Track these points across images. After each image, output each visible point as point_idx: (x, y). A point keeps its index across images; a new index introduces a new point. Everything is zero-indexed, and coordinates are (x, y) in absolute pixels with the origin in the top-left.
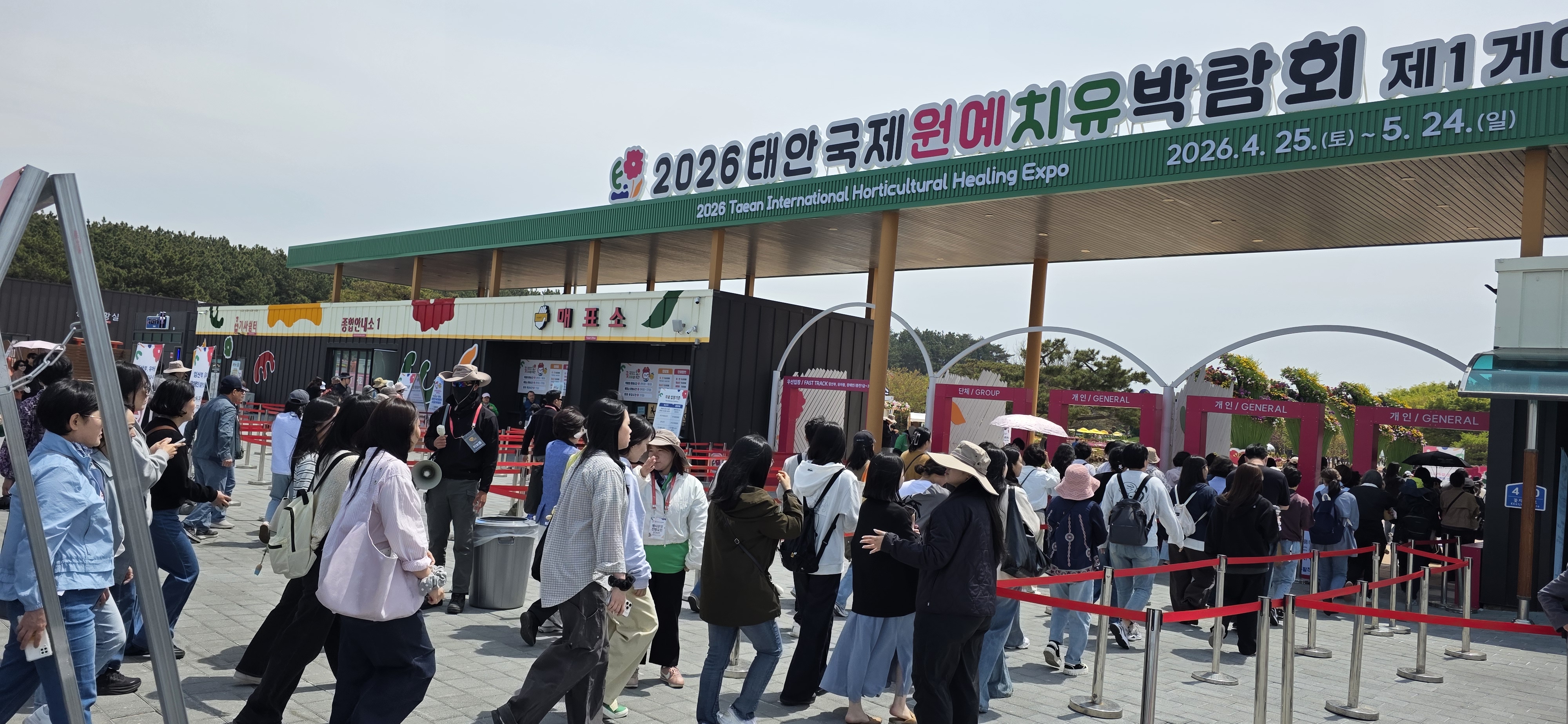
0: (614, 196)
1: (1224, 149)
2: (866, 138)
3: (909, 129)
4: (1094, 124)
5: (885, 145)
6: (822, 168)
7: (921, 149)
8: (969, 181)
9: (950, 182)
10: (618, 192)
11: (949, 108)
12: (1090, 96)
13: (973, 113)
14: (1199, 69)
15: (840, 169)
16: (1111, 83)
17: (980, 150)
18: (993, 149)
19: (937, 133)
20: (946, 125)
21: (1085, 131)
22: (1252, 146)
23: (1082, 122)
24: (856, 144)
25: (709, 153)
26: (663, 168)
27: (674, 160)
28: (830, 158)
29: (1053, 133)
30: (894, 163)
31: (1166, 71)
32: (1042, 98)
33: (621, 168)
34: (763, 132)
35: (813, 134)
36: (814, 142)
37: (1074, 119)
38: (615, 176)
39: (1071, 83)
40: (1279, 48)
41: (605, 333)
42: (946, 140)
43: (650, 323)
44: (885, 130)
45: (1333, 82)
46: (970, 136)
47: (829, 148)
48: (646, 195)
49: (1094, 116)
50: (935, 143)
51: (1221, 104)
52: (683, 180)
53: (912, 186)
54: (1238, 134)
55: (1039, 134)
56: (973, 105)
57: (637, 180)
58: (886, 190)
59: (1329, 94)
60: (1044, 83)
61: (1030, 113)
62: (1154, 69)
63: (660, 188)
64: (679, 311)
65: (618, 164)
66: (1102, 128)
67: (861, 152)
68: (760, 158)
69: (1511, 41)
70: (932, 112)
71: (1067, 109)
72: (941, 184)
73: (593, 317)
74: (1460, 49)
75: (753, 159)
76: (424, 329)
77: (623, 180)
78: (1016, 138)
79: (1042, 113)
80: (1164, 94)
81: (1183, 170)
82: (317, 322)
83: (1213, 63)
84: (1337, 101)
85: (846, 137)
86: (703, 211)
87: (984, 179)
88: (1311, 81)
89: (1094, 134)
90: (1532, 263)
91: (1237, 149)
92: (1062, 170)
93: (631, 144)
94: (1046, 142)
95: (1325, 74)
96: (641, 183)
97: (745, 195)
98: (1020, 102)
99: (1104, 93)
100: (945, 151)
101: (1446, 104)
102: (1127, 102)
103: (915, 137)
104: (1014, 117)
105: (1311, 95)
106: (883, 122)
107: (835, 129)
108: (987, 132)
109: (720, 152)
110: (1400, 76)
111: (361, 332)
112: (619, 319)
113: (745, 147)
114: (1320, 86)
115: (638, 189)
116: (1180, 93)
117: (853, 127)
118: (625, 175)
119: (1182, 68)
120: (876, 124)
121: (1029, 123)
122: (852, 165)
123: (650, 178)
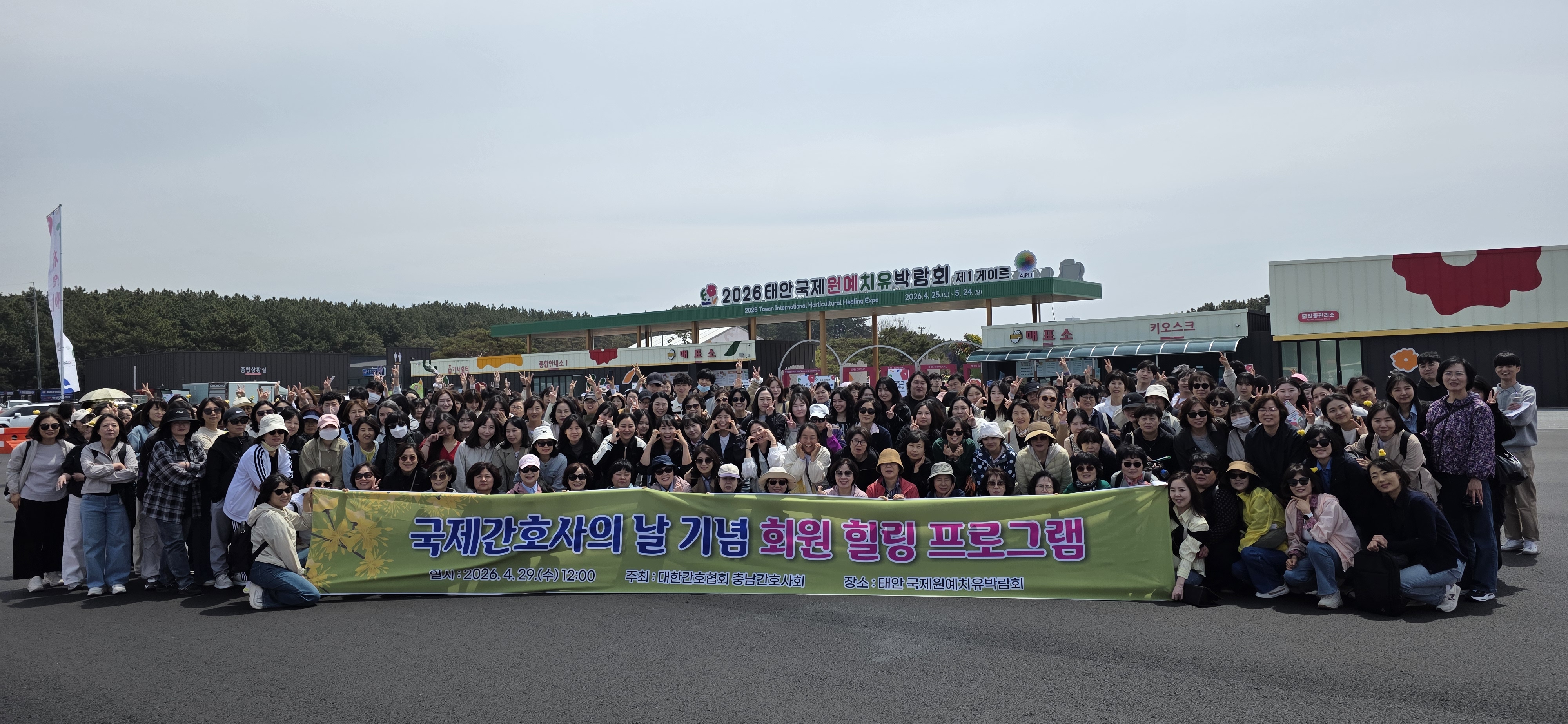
0: (703, 304)
1: (919, 296)
2: (811, 286)
3: (826, 284)
4: (885, 286)
5: (818, 289)
6: (795, 295)
7: (831, 291)
8: (849, 302)
9: (842, 303)
10: (705, 302)
11: (839, 278)
12: (883, 277)
13: (847, 280)
14: (911, 272)
15: (803, 296)
16: (888, 274)
17: (850, 292)
18: (855, 292)
19: (836, 286)
20: (839, 283)
21: (882, 288)
22: (926, 295)
23: (881, 285)
24: (807, 288)
25: (747, 288)
26: (726, 293)
27: (731, 290)
28: (798, 292)
29: (873, 289)
30: (822, 295)
31: (903, 272)
32: (869, 277)
33: (706, 292)
34: (770, 281)
35: (790, 283)
36: (791, 286)
37: (879, 284)
38: (702, 296)
39: (876, 273)
40: (931, 269)
41: (705, 359)
42: (839, 288)
43: (727, 354)
44: (817, 284)
45: (943, 279)
46: (847, 288)
47: (797, 289)
48: (719, 303)
49: (884, 284)
50: (836, 289)
51: (918, 283)
52: (737, 298)
53: (829, 304)
54: (923, 292)
55: (869, 289)
56: (847, 277)
57: (714, 297)
58: (820, 304)
59: (943, 282)
60: (869, 272)
61: (865, 281)
62: (899, 271)
63: (725, 301)
64: (740, 349)
65: (703, 290)
66: (887, 288)
67: (810, 291)
68: (770, 291)
69: (980, 272)
70: (834, 278)
71: (876, 281)
72: (839, 303)
73: (698, 353)
74: (970, 273)
75: (767, 291)
76: (598, 363)
77: (707, 297)
78: (862, 289)
79: (869, 281)
80: (903, 279)
81: (910, 302)
82: (520, 364)
83: (915, 271)
84: (944, 285)
85: (804, 285)
86: (747, 311)
87: (853, 302)
88: (939, 278)
89: (885, 289)
90: (990, 327)
91: (923, 297)
92: (877, 300)
93: (710, 282)
94: (871, 291)
95: (942, 276)
96: (717, 298)
97: (764, 304)
98: (862, 278)
99: (886, 277)
100: (839, 292)
101: (968, 287)
102: (893, 280)
103: (829, 286)
104: (861, 282)
105: (939, 282)
106: (817, 281)
107: (799, 282)
108: (853, 286)
109: (752, 288)
110: (958, 279)
111: (554, 367)
112: (712, 353)
113: (763, 286)
114: (941, 280)
115: (716, 300)
116: (907, 279)
117: (806, 282)
118: (708, 295)
119: (907, 271)
120: (814, 281)
121: (865, 284)
122: (807, 295)
123: (720, 297)
